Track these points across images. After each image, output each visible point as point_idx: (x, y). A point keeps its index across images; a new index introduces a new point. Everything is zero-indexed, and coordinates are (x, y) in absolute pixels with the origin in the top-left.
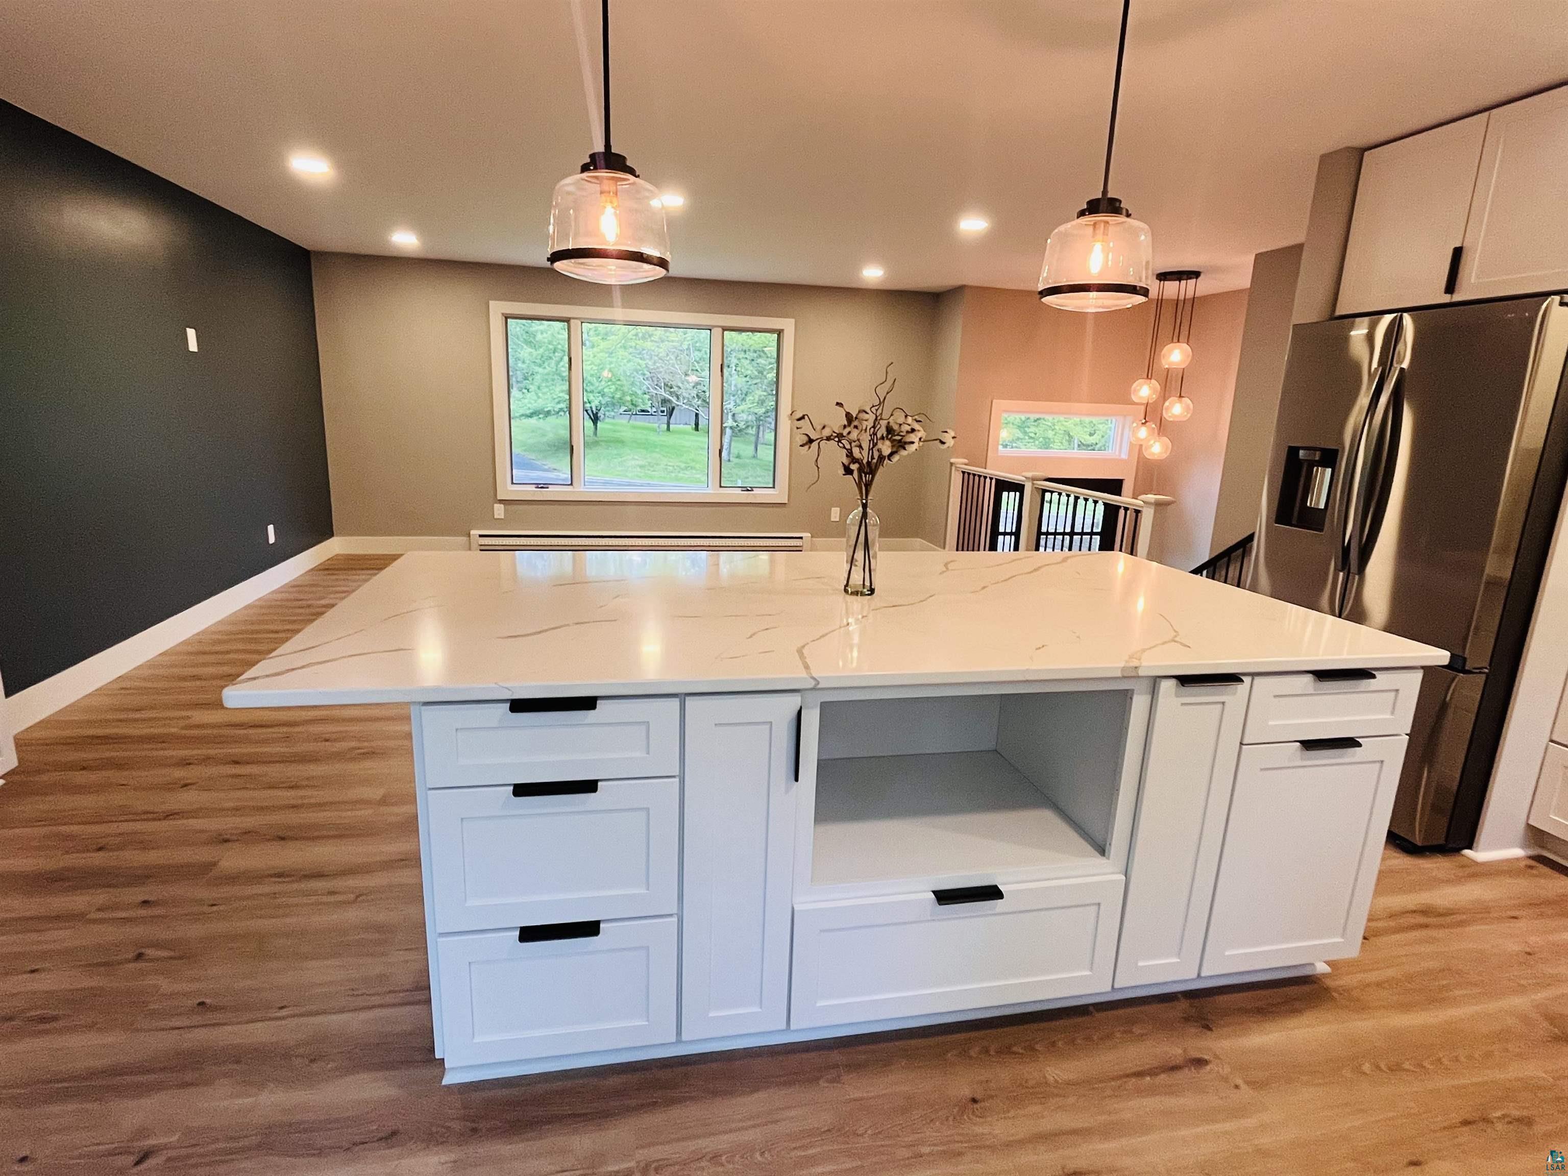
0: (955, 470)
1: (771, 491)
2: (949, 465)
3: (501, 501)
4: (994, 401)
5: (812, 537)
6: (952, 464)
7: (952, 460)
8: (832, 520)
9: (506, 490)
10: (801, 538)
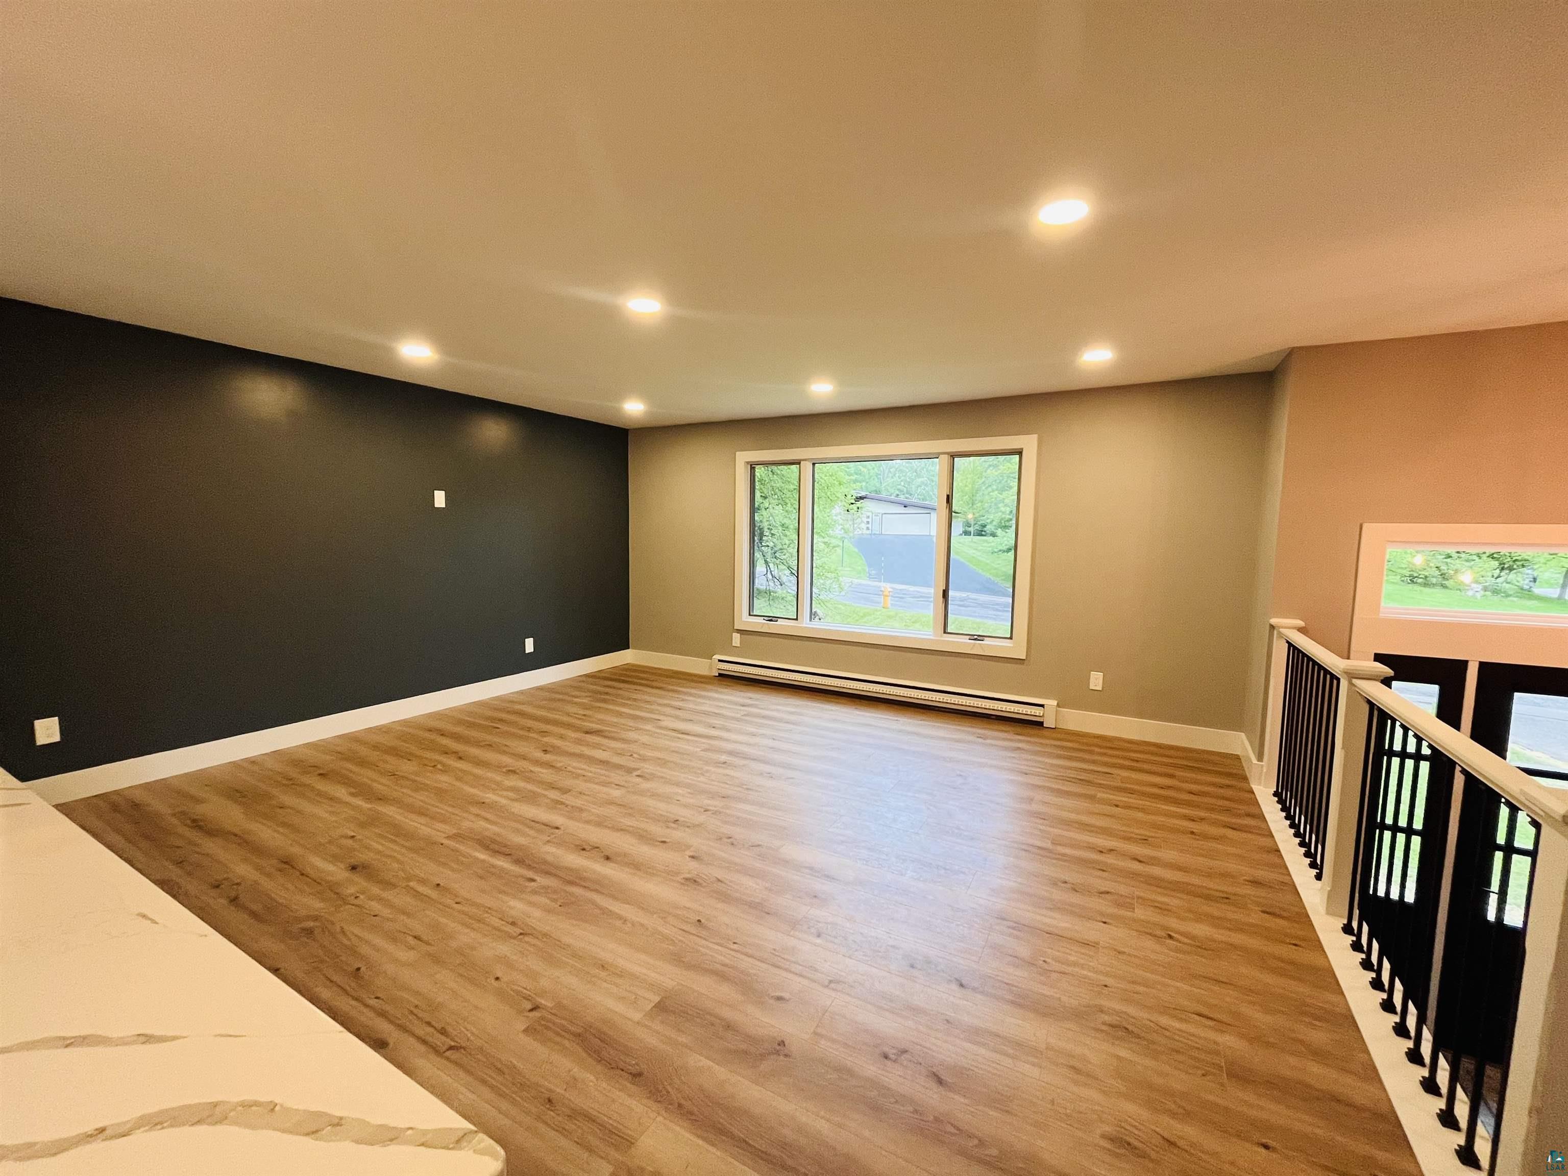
0: (1277, 634)
1: (1008, 643)
2: (1268, 627)
3: (739, 631)
4: (1365, 526)
5: (1058, 705)
6: (1272, 627)
7: (1274, 621)
8: (1092, 687)
9: (744, 620)
10: (1042, 706)
